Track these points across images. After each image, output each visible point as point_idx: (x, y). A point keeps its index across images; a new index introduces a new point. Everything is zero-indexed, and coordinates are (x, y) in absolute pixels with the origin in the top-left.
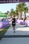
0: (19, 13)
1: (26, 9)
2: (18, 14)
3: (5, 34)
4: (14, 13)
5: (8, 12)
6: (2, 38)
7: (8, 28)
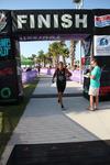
0: (54, 58)
1: (66, 52)
2: (51, 60)
3: (35, 93)
4: (45, 57)
5: (34, 56)
6: (32, 100)
7: (37, 82)
